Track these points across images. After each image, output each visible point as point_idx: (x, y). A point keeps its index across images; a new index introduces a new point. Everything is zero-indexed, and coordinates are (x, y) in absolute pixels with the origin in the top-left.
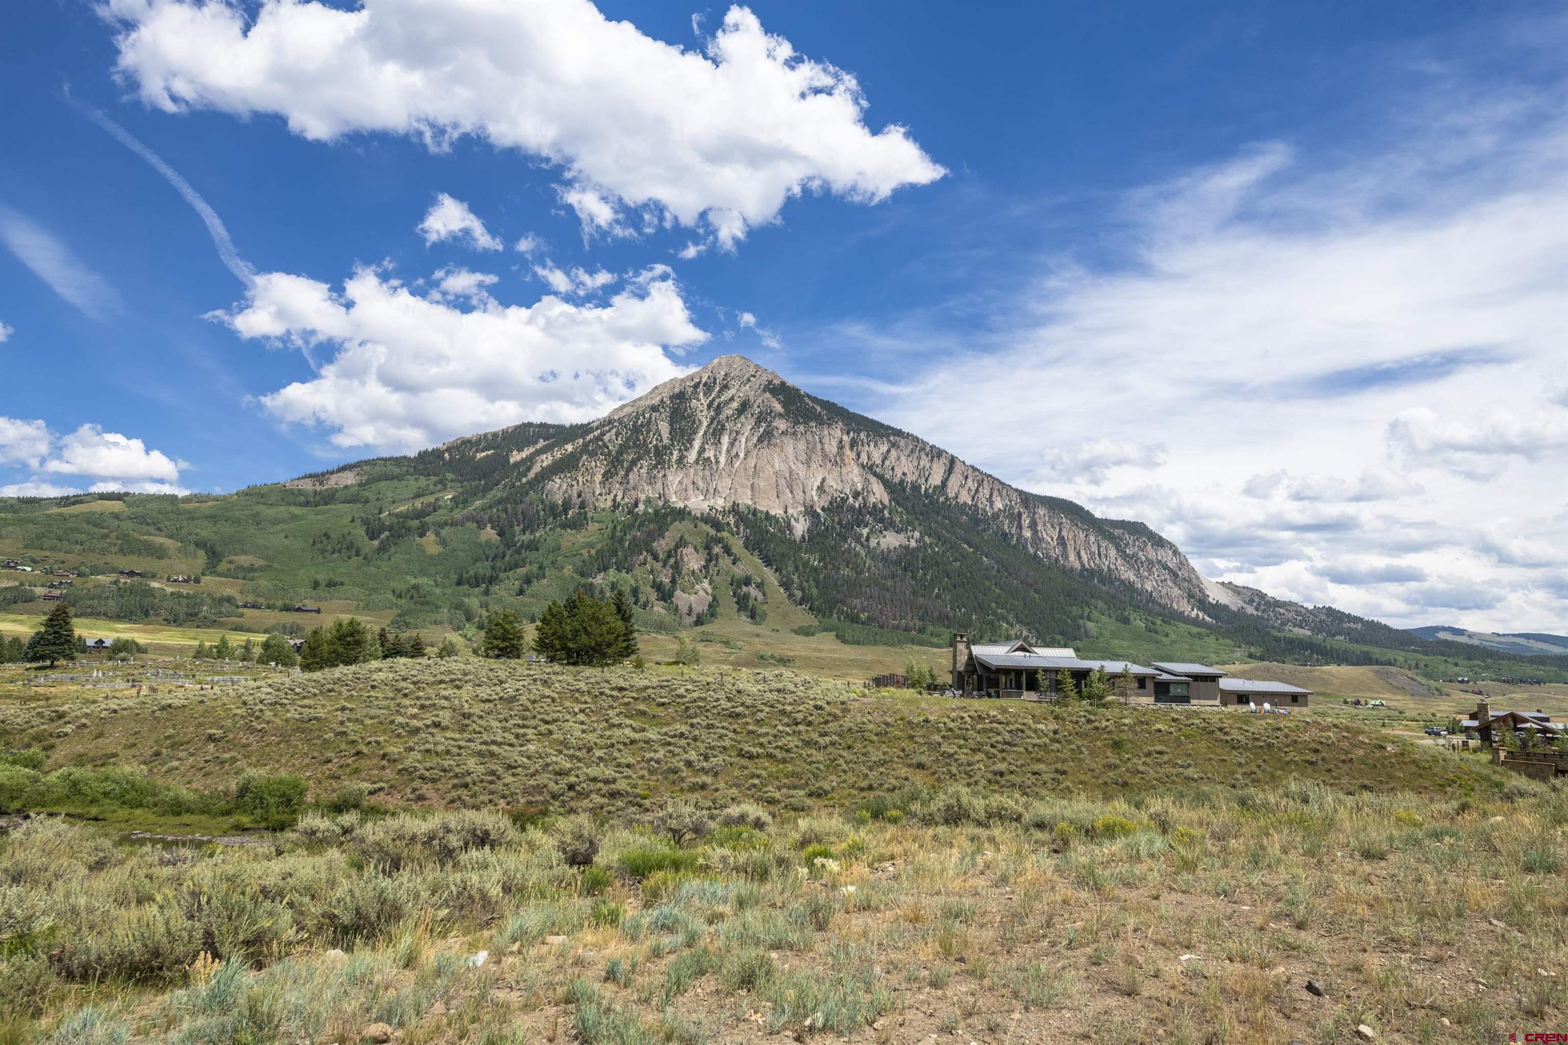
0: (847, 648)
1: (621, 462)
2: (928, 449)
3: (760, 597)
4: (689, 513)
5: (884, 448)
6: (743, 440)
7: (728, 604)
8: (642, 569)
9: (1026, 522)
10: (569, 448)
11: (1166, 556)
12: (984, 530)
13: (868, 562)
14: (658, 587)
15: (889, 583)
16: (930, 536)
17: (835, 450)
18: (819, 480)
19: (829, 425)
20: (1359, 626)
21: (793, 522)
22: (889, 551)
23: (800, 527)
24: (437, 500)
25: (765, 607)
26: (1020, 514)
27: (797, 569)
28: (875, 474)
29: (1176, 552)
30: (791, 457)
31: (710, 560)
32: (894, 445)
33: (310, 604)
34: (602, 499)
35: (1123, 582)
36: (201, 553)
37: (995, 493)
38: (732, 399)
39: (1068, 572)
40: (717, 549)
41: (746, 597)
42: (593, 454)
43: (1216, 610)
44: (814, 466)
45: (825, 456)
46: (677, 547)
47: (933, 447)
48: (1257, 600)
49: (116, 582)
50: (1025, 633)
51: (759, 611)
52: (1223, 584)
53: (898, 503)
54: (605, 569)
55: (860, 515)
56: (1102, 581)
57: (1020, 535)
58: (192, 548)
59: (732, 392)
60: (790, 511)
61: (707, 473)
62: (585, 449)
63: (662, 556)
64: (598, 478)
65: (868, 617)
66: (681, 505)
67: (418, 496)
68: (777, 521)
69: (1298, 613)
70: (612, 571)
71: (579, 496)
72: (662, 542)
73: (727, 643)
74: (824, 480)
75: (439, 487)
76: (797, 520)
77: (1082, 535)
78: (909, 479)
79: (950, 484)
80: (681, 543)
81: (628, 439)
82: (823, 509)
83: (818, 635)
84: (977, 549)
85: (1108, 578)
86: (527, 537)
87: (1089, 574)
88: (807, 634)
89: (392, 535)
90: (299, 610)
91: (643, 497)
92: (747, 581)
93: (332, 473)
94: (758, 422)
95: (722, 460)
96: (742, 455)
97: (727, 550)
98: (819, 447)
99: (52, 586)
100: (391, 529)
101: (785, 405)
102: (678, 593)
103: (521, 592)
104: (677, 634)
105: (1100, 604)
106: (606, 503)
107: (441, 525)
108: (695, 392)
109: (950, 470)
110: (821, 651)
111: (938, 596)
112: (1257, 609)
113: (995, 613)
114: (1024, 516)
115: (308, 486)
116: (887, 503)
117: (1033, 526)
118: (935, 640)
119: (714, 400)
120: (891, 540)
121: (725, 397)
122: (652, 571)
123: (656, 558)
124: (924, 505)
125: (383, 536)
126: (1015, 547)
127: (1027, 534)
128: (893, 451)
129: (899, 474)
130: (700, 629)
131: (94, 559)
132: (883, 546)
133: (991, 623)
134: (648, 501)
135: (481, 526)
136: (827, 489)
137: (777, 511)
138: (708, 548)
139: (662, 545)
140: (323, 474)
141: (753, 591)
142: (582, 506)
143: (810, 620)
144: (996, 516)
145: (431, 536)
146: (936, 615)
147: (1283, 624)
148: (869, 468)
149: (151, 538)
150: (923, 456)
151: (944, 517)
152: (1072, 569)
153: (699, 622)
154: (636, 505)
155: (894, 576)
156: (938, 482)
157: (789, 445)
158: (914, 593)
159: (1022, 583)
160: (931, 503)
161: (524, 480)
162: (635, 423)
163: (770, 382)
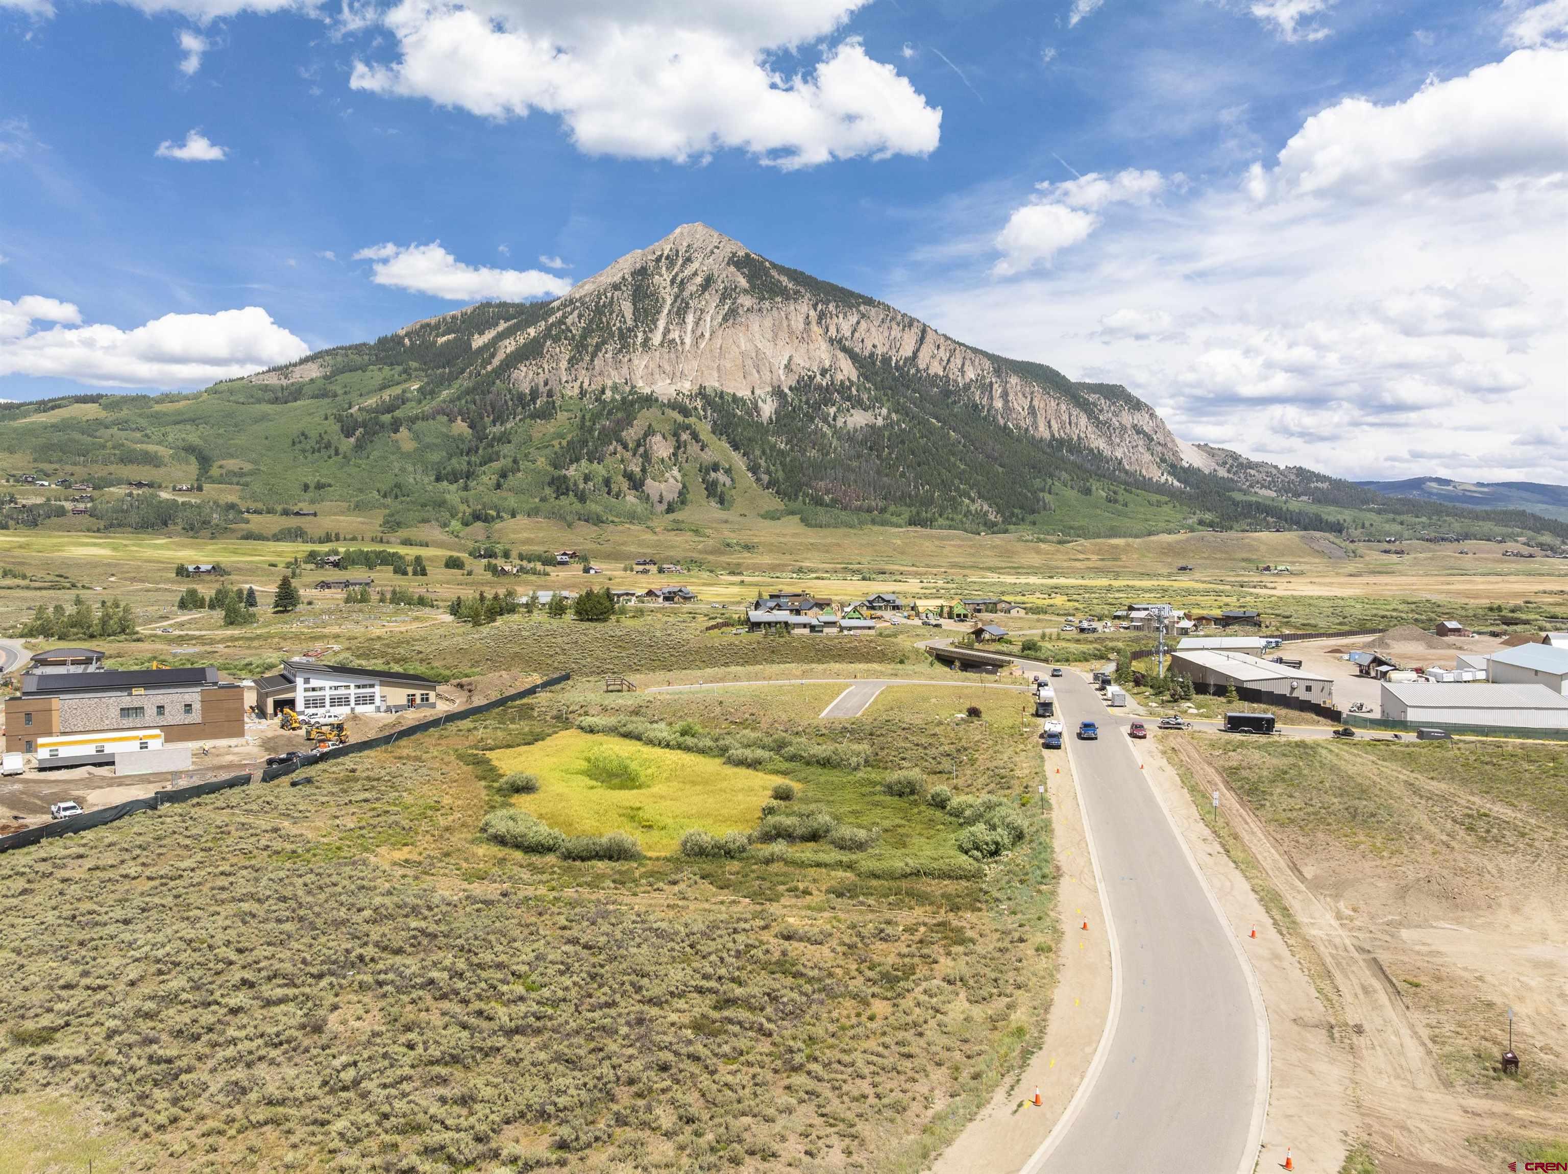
0: (809, 531)
1: (585, 347)
2: (899, 317)
3: (728, 482)
4: (657, 400)
5: (854, 319)
6: (708, 319)
7: (698, 491)
8: (613, 459)
9: (997, 390)
10: (532, 331)
11: (1142, 419)
12: (955, 402)
13: (835, 442)
14: (629, 476)
15: (855, 464)
16: (897, 412)
17: (801, 326)
18: (786, 358)
19: (796, 300)
20: (1325, 485)
21: (760, 403)
22: (855, 430)
23: (768, 409)
24: (404, 391)
25: (733, 492)
26: (991, 384)
27: (764, 452)
28: (844, 349)
29: (1152, 415)
30: (757, 336)
31: (679, 447)
32: (863, 316)
33: (305, 507)
34: (569, 386)
35: (1091, 450)
36: (193, 459)
37: (968, 363)
38: (695, 274)
39: (1036, 443)
40: (685, 436)
41: (715, 483)
42: (556, 340)
43: (1186, 474)
44: (781, 343)
45: (791, 333)
46: (646, 435)
47: (904, 315)
48: (1230, 461)
49: (130, 495)
50: (986, 507)
51: (727, 497)
52: (1199, 446)
53: (866, 378)
54: (578, 460)
55: (826, 394)
56: (1070, 451)
57: (991, 407)
58: (183, 454)
59: (695, 265)
60: (758, 392)
61: (673, 356)
62: (547, 334)
63: (631, 445)
64: (564, 364)
65: (832, 500)
66: (647, 391)
67: (383, 387)
68: (744, 403)
69: (1268, 474)
70: (584, 462)
71: (546, 384)
72: (631, 431)
73: (696, 532)
74: (790, 359)
75: (404, 376)
76: (764, 401)
77: (1053, 404)
78: (879, 351)
79: (921, 355)
80: (650, 432)
81: (591, 321)
82: (791, 389)
83: (784, 519)
84: (945, 423)
85: (1075, 447)
86: (497, 429)
87: (1058, 444)
88: (773, 518)
89: (366, 433)
90: (297, 514)
91: (609, 383)
92: (715, 467)
93: (295, 365)
94: (723, 298)
95: (688, 340)
96: (707, 335)
97: (695, 436)
98: (785, 323)
99: (74, 500)
100: (364, 425)
101: (750, 279)
102: (649, 481)
103: (498, 486)
104: (650, 524)
105: (1064, 475)
106: (572, 391)
107: (413, 420)
108: (658, 267)
109: (922, 340)
110: (784, 535)
111: (903, 475)
112: (1229, 471)
113: (957, 489)
114: (996, 386)
115: (273, 380)
116: (855, 379)
117: (1005, 395)
118: (894, 519)
119: (677, 274)
120: (858, 419)
121: (687, 272)
122: (622, 461)
123: (625, 447)
124: (895, 379)
125: (357, 433)
126: (985, 418)
127: (999, 404)
128: (863, 322)
129: (870, 347)
130: (671, 516)
131: (99, 471)
132: (850, 426)
133: (954, 498)
134: (615, 388)
135: (452, 420)
136: (793, 367)
137: (744, 393)
138: (676, 435)
139: (631, 434)
140: (287, 367)
141: (721, 477)
142: (550, 394)
143: (777, 504)
144: (967, 387)
145: (404, 432)
146: (899, 494)
147: (1251, 486)
148: (838, 343)
149: (144, 446)
150: (894, 326)
151: (914, 391)
152: (1041, 440)
153: (670, 509)
154: (603, 392)
155: (859, 456)
156: (910, 354)
157: (755, 322)
158: (878, 472)
159: (988, 457)
160: (901, 375)
161: (489, 368)
162: (597, 303)
163: (734, 254)
